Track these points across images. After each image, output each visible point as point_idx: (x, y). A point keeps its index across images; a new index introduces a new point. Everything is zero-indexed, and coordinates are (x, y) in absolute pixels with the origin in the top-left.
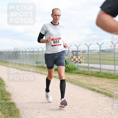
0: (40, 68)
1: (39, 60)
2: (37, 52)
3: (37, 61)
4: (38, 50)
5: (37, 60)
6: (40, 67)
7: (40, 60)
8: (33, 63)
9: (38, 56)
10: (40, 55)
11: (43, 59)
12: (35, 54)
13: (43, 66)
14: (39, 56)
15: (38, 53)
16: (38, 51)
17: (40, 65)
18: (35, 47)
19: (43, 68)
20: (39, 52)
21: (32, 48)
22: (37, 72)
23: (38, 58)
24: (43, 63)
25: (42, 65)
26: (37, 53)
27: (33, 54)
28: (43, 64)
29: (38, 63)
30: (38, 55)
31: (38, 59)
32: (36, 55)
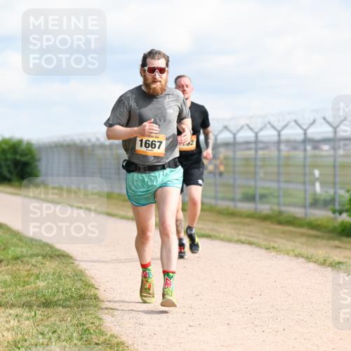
0: (267, 224)
1: (260, 184)
2: (253, 146)
3: (251, 191)
4: (256, 137)
5: (252, 183)
6: (265, 218)
7: (267, 184)
8: (233, 200)
9: (256, 166)
10: (264, 159)
11: (278, 181)
12: (239, 154)
13: (280, 213)
14: (259, 163)
15: (256, 150)
16: (256, 142)
17: (265, 208)
18: (243, 122)
19: (280, 223)
20: (260, 145)
21: (226, 128)
22: (250, 244)
23: (255, 173)
24: (279, 197)
25: (275, 208)
26: (250, 149)
27: (230, 154)
28: (279, 204)
29: (257, 198)
30: (255, 159)
31: (255, 180)
32: (247, 159)
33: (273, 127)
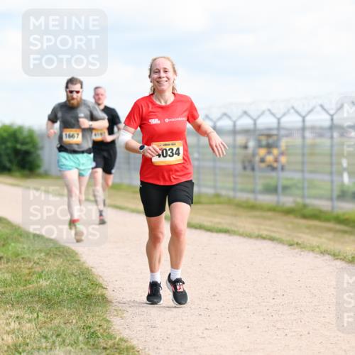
0: (291, 218)
3: (273, 182)
4: (279, 123)
6: (288, 212)
8: (253, 191)
11: (303, 171)
13: (305, 206)
16: (279, 128)
17: (288, 201)
19: (304, 217)
21: (245, 113)
22: (272, 239)
24: (303, 188)
25: (299, 200)
28: (303, 197)
29: (280, 190)
33: (297, 112)
